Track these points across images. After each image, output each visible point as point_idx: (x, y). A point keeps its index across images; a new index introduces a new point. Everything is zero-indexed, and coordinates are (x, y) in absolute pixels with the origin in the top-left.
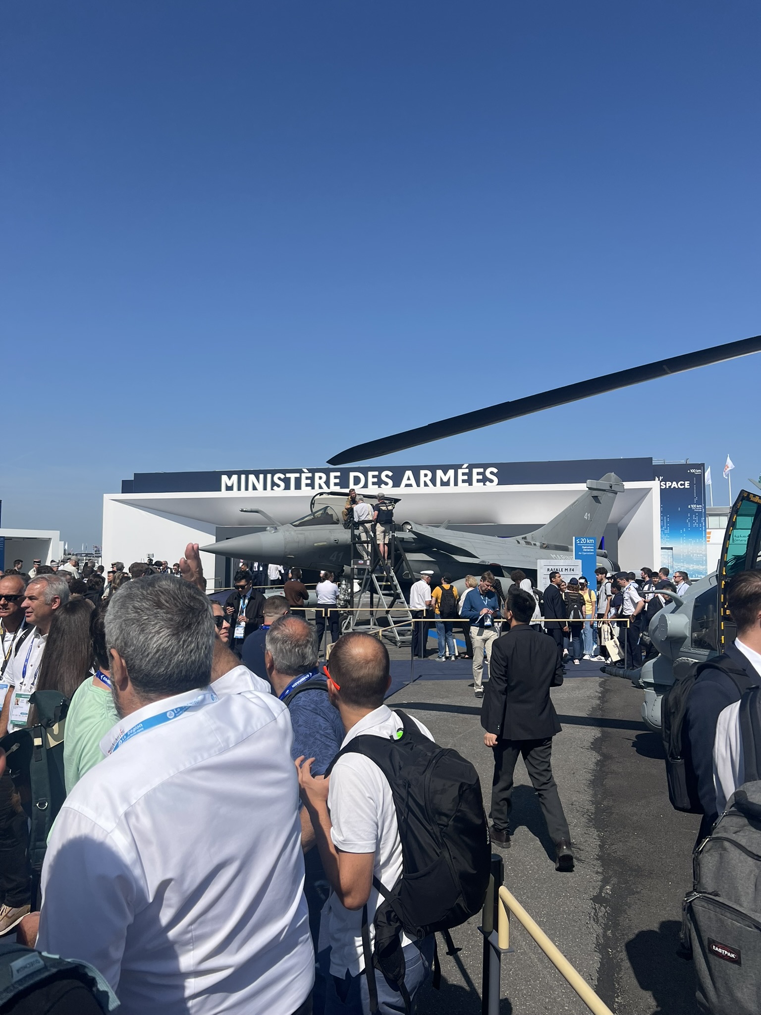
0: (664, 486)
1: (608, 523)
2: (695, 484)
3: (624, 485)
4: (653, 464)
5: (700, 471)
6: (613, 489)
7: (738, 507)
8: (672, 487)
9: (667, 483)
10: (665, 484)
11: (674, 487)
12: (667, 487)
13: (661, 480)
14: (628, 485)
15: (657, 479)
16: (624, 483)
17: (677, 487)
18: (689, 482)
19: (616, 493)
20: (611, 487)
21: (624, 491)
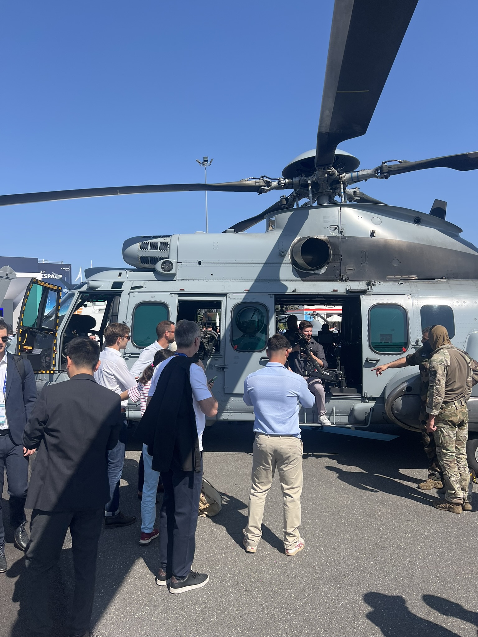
0: (46, 277)
1: (4, 299)
2: (65, 277)
3: (16, 275)
4: (38, 262)
5: (68, 269)
6: (8, 277)
7: (30, 288)
8: (51, 278)
9: (48, 275)
10: (47, 276)
11: (52, 278)
12: (48, 278)
13: (44, 273)
14: (19, 275)
15: (42, 272)
16: (16, 273)
17: (54, 278)
18: (62, 275)
19: (11, 280)
20: (7, 275)
21: (16, 278)
